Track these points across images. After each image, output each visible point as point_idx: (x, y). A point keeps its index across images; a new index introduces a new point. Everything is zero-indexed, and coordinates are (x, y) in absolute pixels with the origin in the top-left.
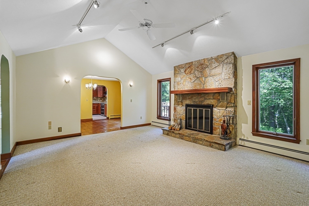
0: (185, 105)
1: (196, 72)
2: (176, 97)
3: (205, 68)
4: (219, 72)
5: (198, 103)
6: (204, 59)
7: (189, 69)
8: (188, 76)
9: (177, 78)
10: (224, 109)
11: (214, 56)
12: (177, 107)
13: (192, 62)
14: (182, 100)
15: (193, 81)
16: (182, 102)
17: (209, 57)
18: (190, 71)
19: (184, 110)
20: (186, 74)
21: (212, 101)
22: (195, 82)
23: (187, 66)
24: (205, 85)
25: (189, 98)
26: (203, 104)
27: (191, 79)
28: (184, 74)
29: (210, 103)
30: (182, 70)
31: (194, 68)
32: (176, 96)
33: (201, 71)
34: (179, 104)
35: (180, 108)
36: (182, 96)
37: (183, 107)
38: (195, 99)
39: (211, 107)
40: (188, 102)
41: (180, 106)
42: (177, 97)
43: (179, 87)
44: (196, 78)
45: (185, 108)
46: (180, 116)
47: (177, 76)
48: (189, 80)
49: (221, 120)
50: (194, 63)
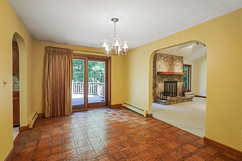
0: (164, 82)
1: (170, 62)
2: (158, 77)
3: (174, 61)
4: (179, 64)
5: (170, 80)
6: (174, 55)
7: (166, 58)
8: (165, 63)
9: (158, 62)
10: (180, 82)
11: (178, 55)
12: (159, 84)
13: (168, 55)
15: (168, 66)
16: (162, 80)
17: (176, 55)
18: (167, 60)
19: (163, 85)
20: (164, 61)
21: (176, 79)
22: (169, 68)
23: (165, 56)
24: (174, 70)
25: (166, 78)
26: (172, 81)
27: (167, 65)
28: (163, 61)
29: (175, 80)
30: (162, 58)
31: (169, 59)
33: (172, 61)
34: (160, 81)
35: (161, 84)
36: (162, 76)
38: (169, 78)
39: (176, 82)
40: (166, 80)
41: (161, 83)
42: (159, 76)
43: (160, 69)
44: (170, 65)
45: (163, 84)
46: (160, 90)
47: (159, 61)
48: (166, 65)
49: (179, 88)
50: (169, 56)
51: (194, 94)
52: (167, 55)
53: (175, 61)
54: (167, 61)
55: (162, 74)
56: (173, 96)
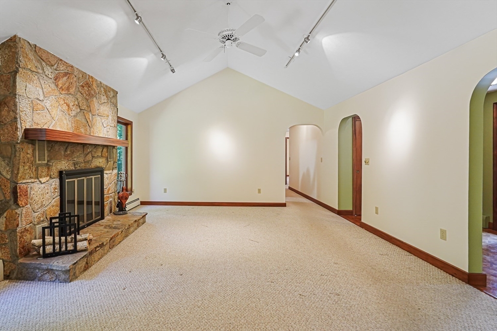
0: (56, 174)
1: (79, 95)
2: (30, 151)
3: (93, 96)
4: (106, 113)
5: (82, 166)
6: (92, 77)
7: (65, 78)
8: (62, 96)
9: (28, 85)
10: (111, 171)
12: (32, 185)
13: (72, 67)
14: (48, 161)
15: (74, 113)
16: (48, 166)
17: (98, 79)
18: (67, 84)
19: (55, 189)
20: (57, 86)
21: (101, 160)
22: (78, 118)
23: (62, 68)
24: (92, 130)
25: (66, 156)
26: (88, 166)
27: (68, 106)
28: (53, 86)
29: (98, 164)
30: (48, 71)
31: (75, 85)
32: (30, 146)
33: (87, 97)
34: (40, 172)
35: (43, 186)
36: (49, 151)
37: (52, 180)
38: (78, 157)
39: (100, 171)
40: (64, 165)
41: (43, 180)
42: (34, 150)
43: (37, 118)
44: (79, 110)
45: (56, 182)
46: (41, 211)
47: (31, 80)
48: (65, 107)
49: (109, 190)
50: (76, 73)
51: (138, 199)
52: (69, 69)
53: (95, 99)
54: (68, 89)
55: (49, 142)
56: (94, 219)
